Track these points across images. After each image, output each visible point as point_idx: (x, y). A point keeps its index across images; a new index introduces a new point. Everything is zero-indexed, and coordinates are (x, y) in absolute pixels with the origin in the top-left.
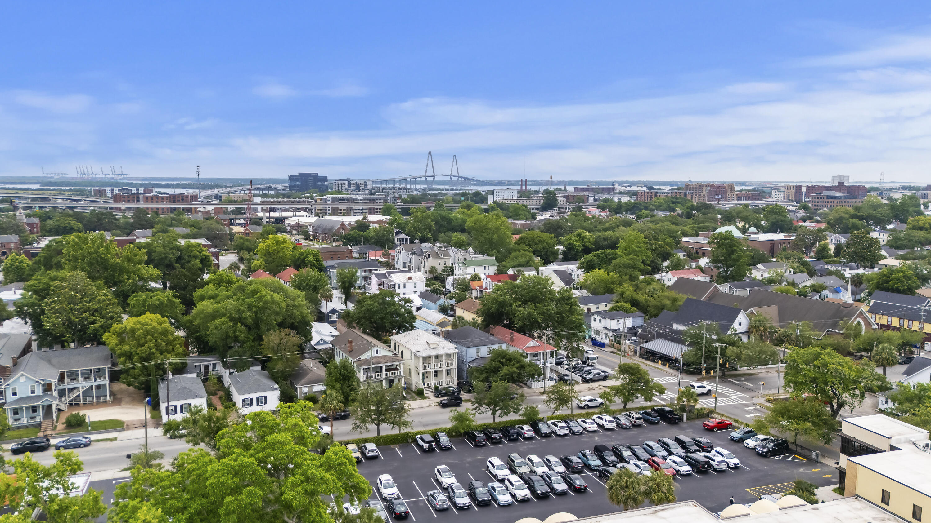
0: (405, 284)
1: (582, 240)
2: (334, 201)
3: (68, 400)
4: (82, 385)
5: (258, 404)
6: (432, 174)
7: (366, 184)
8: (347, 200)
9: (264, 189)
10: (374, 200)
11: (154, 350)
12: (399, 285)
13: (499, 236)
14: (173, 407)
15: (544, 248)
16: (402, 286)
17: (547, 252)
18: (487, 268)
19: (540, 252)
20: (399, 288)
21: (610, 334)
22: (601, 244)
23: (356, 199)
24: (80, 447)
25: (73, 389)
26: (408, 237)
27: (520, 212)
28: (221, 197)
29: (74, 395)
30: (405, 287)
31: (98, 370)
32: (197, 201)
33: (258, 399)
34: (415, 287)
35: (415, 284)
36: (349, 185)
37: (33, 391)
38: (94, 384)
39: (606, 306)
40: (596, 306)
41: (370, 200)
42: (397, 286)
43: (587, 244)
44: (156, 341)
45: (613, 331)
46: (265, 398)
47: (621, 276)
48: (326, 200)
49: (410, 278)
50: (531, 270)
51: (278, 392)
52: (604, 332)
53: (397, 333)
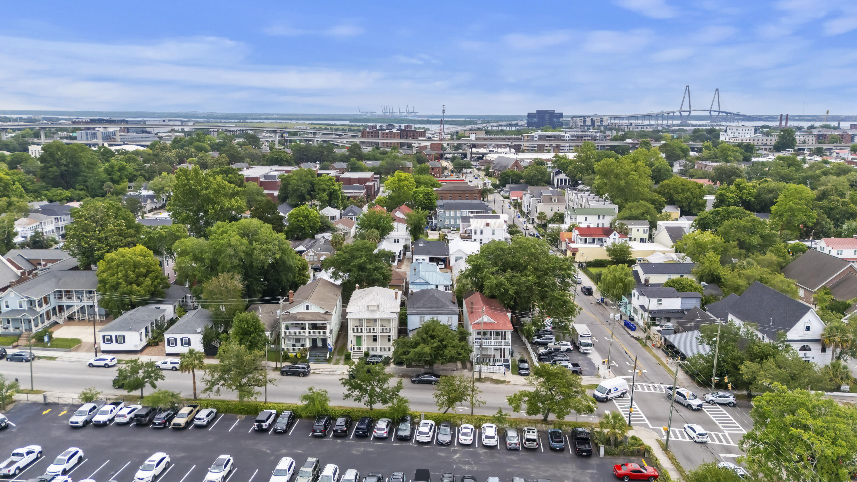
0: (482, 231)
1: (740, 191)
2: (541, 138)
3: (66, 316)
4: (76, 304)
5: (182, 345)
7: (602, 121)
8: (554, 137)
10: (582, 137)
11: (121, 281)
12: (476, 231)
14: (109, 337)
15: (686, 198)
16: (479, 232)
17: (690, 203)
18: (601, 217)
19: (681, 202)
20: (475, 233)
21: (646, 315)
22: (763, 196)
23: (564, 136)
24: (22, 361)
25: (68, 307)
26: (568, 178)
27: (730, 153)
28: (457, 133)
30: (482, 233)
31: (90, 291)
32: (425, 137)
33: (182, 340)
34: (493, 234)
35: (494, 230)
36: (585, 122)
37: (21, 306)
38: (86, 304)
39: (682, 276)
40: (667, 276)
41: (578, 137)
42: (473, 232)
43: (744, 197)
44: (126, 272)
45: (651, 312)
46: (189, 339)
47: (727, 241)
48: (533, 137)
49: (488, 224)
50: (642, 224)
51: (200, 336)
52: (640, 311)
53: (360, 288)
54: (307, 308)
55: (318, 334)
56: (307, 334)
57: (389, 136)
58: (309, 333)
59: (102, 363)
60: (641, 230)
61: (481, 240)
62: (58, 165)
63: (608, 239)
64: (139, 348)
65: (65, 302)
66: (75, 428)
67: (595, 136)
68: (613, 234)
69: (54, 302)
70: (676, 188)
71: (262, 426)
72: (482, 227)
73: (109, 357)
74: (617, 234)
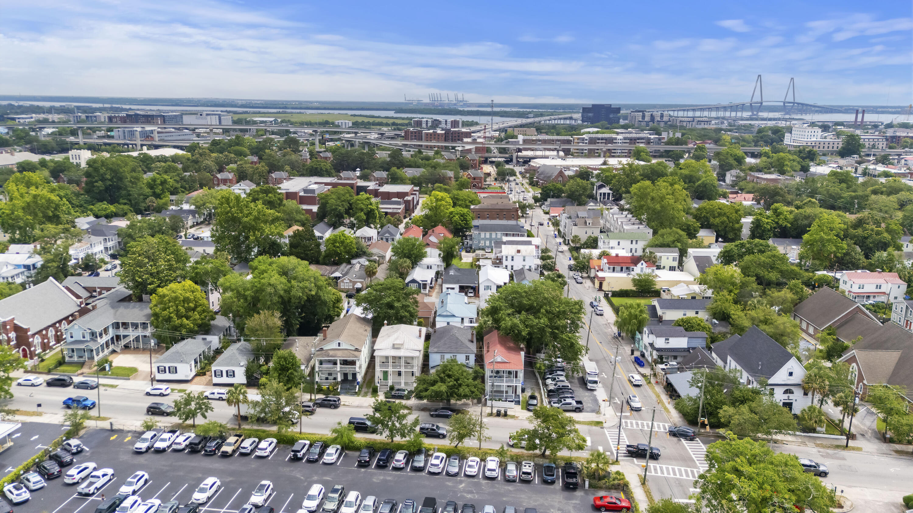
0: (513, 257)
1: (777, 216)
2: (591, 140)
3: (123, 344)
4: (132, 334)
5: (227, 376)
6: (759, 100)
7: (662, 116)
8: (606, 140)
9: (565, 119)
10: (635, 140)
11: (172, 315)
12: (507, 257)
13: (662, 207)
14: (163, 368)
15: (722, 223)
16: (510, 258)
17: (726, 227)
18: (634, 242)
19: (717, 226)
20: (507, 260)
21: (655, 353)
22: (800, 222)
23: (616, 139)
24: (87, 389)
25: (125, 337)
26: (611, 192)
28: (506, 131)
29: (127, 341)
30: (512, 260)
31: (144, 323)
32: (470, 137)
33: (227, 372)
34: (524, 260)
35: (524, 257)
36: (644, 117)
37: (84, 337)
38: (141, 334)
39: (697, 313)
40: (683, 313)
41: (631, 140)
42: (504, 258)
43: (780, 222)
44: (177, 307)
46: (234, 372)
48: (583, 139)
49: (519, 251)
50: (672, 252)
51: (244, 369)
52: (650, 349)
53: (388, 325)
54: (339, 345)
55: (348, 369)
56: (338, 369)
57: (433, 136)
58: (341, 368)
59: (158, 392)
60: (671, 258)
61: (512, 266)
62: (103, 180)
63: (635, 268)
64: (190, 378)
65: (122, 332)
66: (139, 453)
67: (649, 139)
68: (640, 264)
69: (111, 333)
70: (713, 211)
71: (297, 455)
72: (513, 254)
73: (163, 386)
74: (644, 263)
